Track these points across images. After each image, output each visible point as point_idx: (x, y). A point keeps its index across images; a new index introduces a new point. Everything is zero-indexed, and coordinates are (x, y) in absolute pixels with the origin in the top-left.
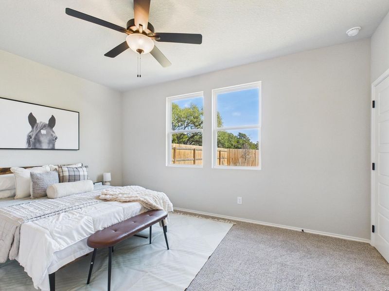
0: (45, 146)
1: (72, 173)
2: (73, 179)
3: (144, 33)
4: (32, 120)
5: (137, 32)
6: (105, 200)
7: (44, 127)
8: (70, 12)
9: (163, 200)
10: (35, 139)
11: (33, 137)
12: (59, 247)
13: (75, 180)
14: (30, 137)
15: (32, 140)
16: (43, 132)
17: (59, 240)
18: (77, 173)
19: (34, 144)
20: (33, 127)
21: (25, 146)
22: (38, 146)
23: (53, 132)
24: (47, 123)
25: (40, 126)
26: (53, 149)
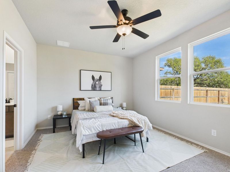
0: (98, 89)
1: (105, 102)
2: (105, 104)
3: (125, 24)
4: (93, 78)
5: (122, 24)
6: (113, 116)
7: (97, 80)
8: (92, 28)
9: (144, 121)
10: (94, 86)
11: (93, 85)
12: (85, 133)
13: (106, 105)
14: (92, 85)
15: (93, 86)
16: (97, 83)
17: (86, 130)
18: (107, 102)
19: (94, 88)
20: (93, 81)
21: (91, 89)
22: (95, 89)
23: (101, 82)
24: (99, 79)
25: (96, 80)
26: (101, 90)
